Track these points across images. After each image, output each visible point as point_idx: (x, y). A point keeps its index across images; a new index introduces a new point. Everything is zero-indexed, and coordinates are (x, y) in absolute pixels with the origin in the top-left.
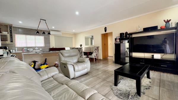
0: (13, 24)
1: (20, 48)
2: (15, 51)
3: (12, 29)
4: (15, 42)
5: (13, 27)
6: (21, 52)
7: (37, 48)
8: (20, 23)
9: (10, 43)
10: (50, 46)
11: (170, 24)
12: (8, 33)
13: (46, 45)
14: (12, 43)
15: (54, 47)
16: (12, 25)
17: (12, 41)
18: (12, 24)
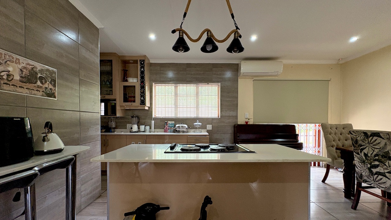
2: (150, 128)
3: (146, 68)
7: (198, 123)
9: (139, 108)
10: (236, 117)
12: (138, 81)
13: (224, 114)
14: (143, 107)
15: (251, 122)
17: (143, 103)
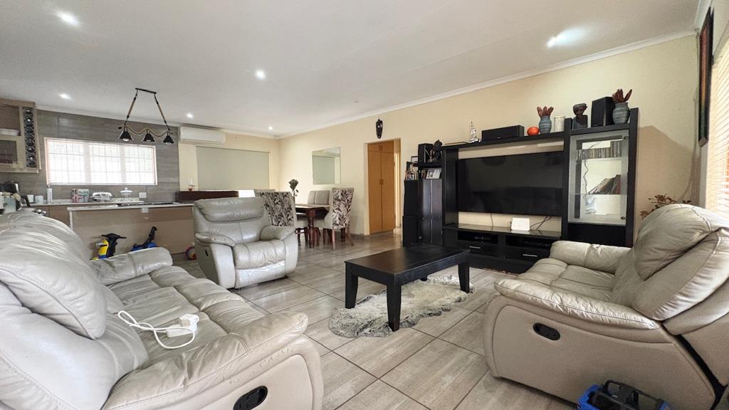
0: (36, 102)
1: (64, 187)
2: (46, 198)
3: (35, 119)
4: (44, 166)
5: (40, 112)
6: (68, 202)
7: (127, 191)
8: (65, 98)
9: (25, 171)
10: (178, 184)
11: (551, 123)
12: (19, 134)
13: (161, 180)
14: (32, 170)
15: (196, 189)
16: (34, 103)
17: (33, 164)
18: (32, 100)
